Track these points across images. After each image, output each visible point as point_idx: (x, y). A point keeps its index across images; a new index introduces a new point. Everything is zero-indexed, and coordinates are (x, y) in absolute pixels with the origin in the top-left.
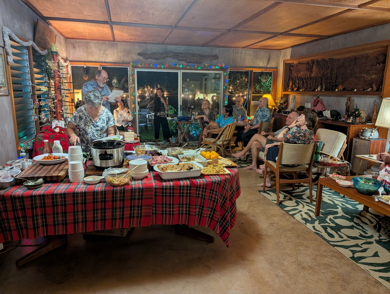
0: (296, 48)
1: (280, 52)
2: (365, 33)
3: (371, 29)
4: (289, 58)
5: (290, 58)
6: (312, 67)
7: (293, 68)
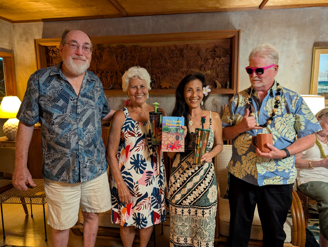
0: (54, 25)
1: (13, 26)
2: (188, 19)
3: (195, 15)
4: (38, 37)
5: (41, 38)
6: (101, 56)
7: (54, 55)
